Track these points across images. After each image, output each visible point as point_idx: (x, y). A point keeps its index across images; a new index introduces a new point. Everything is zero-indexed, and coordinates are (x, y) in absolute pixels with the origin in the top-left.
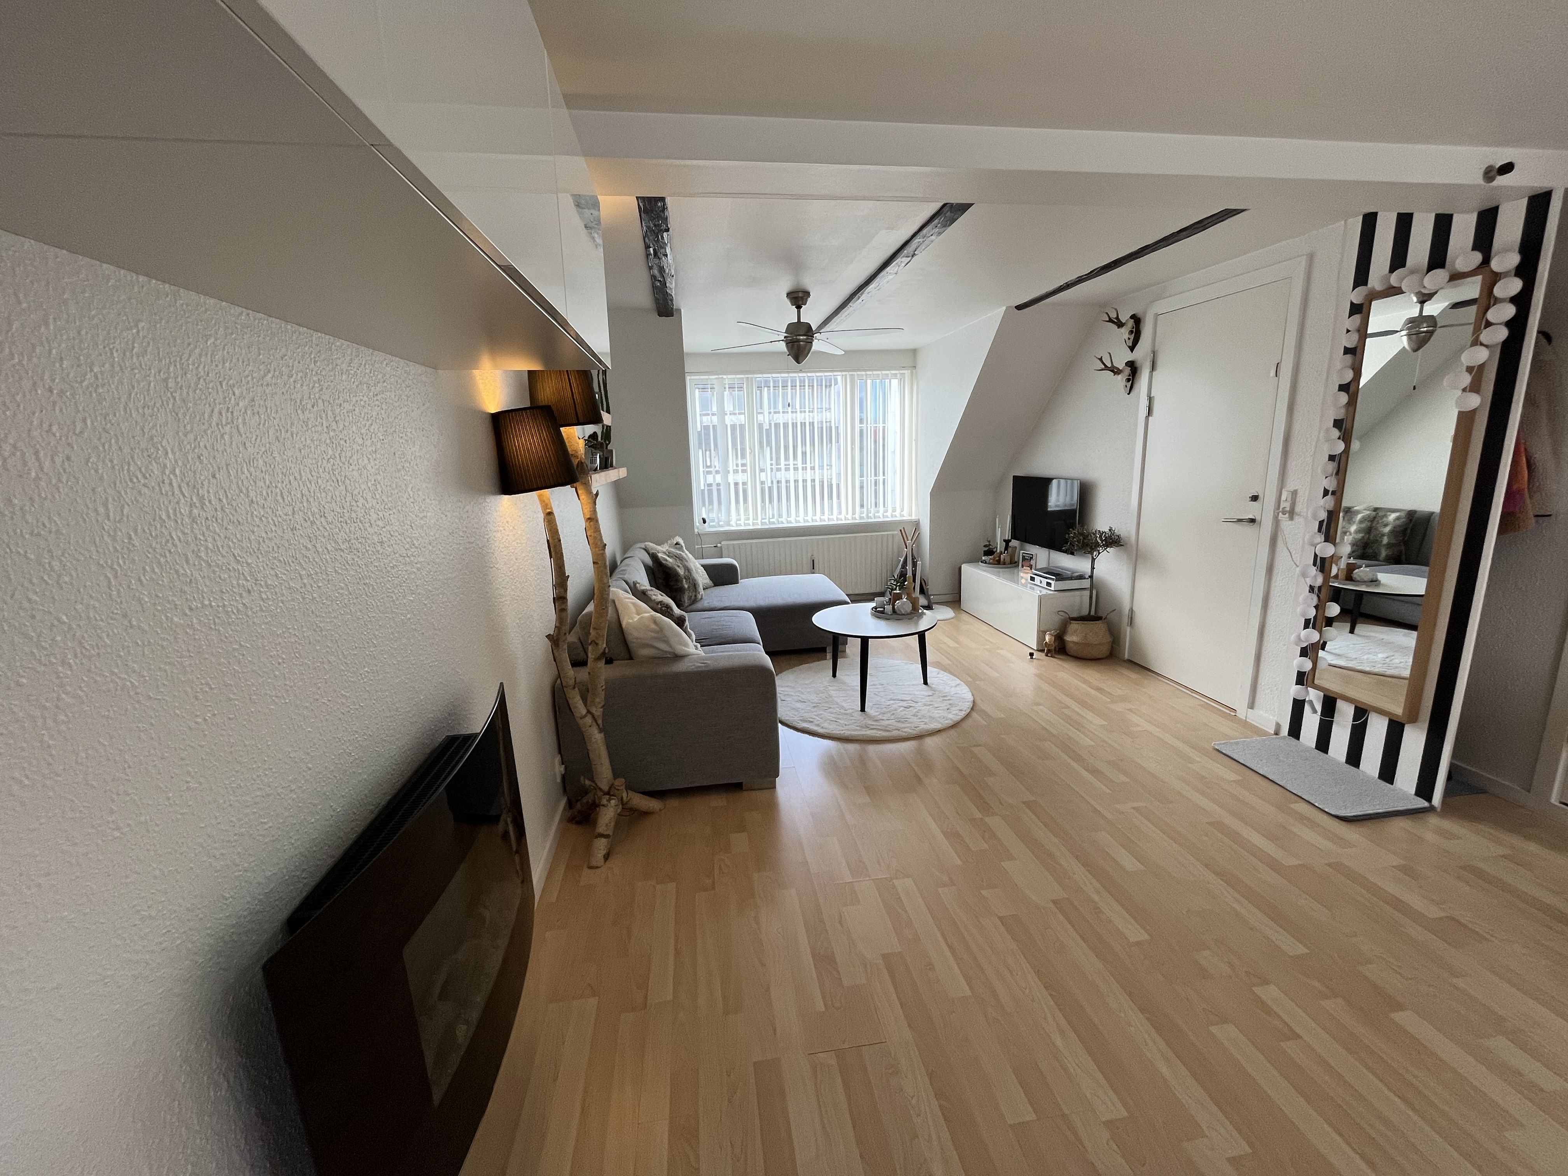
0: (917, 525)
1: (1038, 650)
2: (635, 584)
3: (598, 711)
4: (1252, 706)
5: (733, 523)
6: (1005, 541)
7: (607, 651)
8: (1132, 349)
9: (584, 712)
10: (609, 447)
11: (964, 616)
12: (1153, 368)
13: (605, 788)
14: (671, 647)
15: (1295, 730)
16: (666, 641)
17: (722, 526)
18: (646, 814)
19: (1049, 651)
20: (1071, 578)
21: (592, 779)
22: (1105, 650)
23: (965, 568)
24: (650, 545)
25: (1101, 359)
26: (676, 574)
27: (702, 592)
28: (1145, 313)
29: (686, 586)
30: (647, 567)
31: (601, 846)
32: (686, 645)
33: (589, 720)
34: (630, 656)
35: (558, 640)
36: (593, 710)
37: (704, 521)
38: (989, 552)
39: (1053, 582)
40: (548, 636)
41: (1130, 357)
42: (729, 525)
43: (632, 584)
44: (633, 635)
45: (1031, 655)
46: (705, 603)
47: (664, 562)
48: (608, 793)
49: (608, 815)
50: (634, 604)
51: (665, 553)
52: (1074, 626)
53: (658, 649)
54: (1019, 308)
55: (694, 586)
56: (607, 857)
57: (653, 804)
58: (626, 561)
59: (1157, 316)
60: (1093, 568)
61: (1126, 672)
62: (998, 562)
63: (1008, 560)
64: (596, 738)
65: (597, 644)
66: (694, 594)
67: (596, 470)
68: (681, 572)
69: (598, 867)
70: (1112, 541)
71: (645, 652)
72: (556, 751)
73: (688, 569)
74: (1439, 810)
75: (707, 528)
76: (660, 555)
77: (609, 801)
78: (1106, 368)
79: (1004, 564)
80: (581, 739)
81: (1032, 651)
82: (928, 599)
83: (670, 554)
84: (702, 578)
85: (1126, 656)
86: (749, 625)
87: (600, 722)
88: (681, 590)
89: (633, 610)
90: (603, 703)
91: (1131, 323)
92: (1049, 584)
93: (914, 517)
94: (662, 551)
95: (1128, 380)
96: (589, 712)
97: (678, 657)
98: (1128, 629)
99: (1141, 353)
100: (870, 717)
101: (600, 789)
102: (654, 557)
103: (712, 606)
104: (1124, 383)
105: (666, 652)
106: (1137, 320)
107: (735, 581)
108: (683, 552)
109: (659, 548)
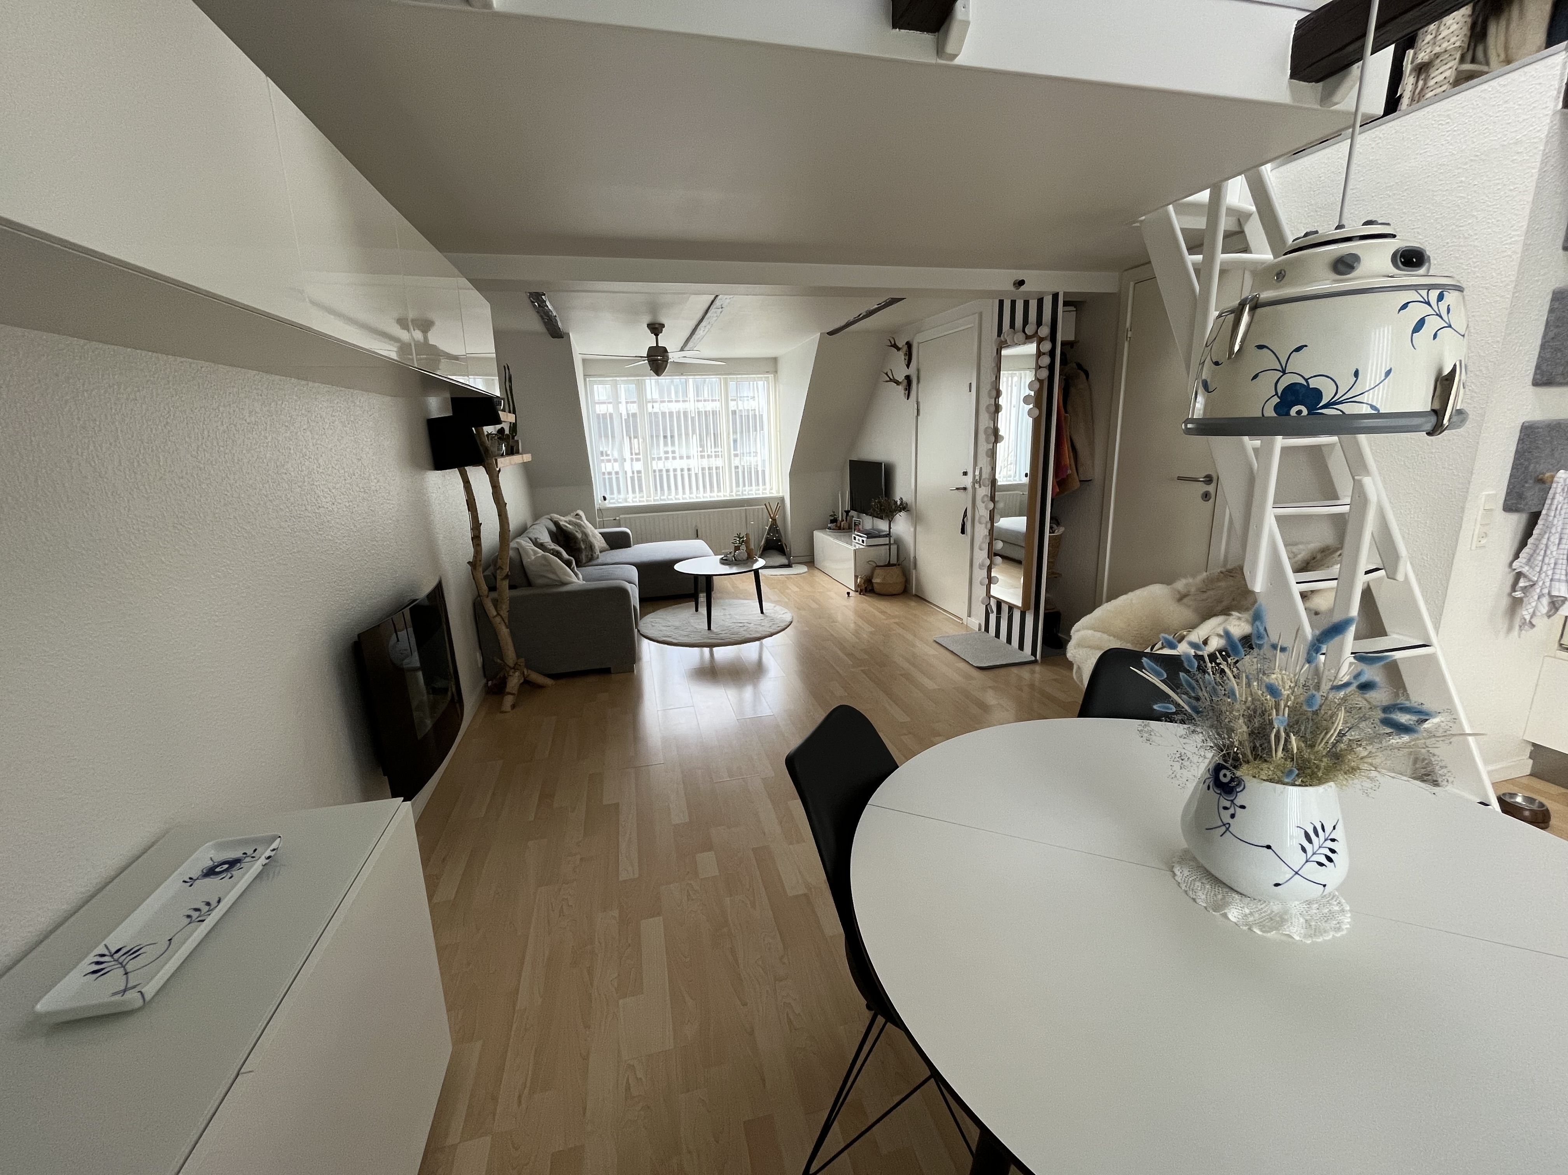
0: (782, 499)
1: (856, 591)
2: (536, 539)
3: (505, 614)
4: (969, 615)
5: (630, 500)
6: (845, 511)
7: (509, 574)
8: (908, 366)
9: (495, 613)
10: (516, 438)
11: (816, 572)
12: (918, 382)
13: (512, 665)
14: (557, 575)
15: (987, 629)
16: (555, 573)
17: (620, 503)
18: (540, 687)
19: (861, 591)
20: (880, 536)
21: (502, 660)
22: (899, 588)
23: (815, 533)
24: (556, 516)
25: (887, 374)
26: (575, 538)
27: (598, 552)
28: (913, 339)
29: (583, 547)
30: (550, 532)
31: (509, 700)
32: (570, 576)
33: (498, 619)
34: (529, 584)
35: (475, 565)
36: (502, 613)
37: (605, 499)
38: (834, 521)
39: (865, 539)
40: (469, 563)
41: (907, 372)
42: (626, 502)
43: (534, 540)
44: (532, 570)
45: (848, 593)
46: (600, 561)
47: (565, 528)
48: (514, 668)
49: (514, 682)
50: (533, 550)
51: (566, 521)
52: (878, 571)
53: (551, 579)
54: (831, 333)
55: (591, 547)
56: (513, 707)
57: (549, 682)
58: (534, 527)
59: (919, 343)
60: (890, 528)
61: (913, 604)
62: (839, 528)
63: (847, 526)
64: (504, 632)
65: (502, 569)
66: (590, 553)
67: (502, 455)
68: (579, 536)
69: (506, 712)
70: (903, 507)
71: (540, 581)
72: (477, 646)
73: (585, 535)
74: (1040, 662)
75: (608, 504)
76: (561, 523)
77: (514, 673)
78: (891, 380)
79: (844, 529)
80: (495, 634)
81: (849, 591)
82: (789, 559)
83: (570, 523)
84: (599, 542)
85: (914, 593)
86: (634, 573)
87: (506, 621)
88: (579, 550)
89: (531, 552)
90: (508, 609)
91: (906, 348)
92: (863, 541)
93: (781, 494)
94: (563, 521)
95: (906, 389)
96: (498, 614)
97: (564, 584)
98: (914, 571)
99: (912, 371)
100: (714, 633)
101: (508, 666)
102: (556, 524)
103: (606, 562)
104: (903, 391)
105: (556, 581)
106: (909, 345)
107: (628, 545)
108: (582, 521)
109: (562, 518)
